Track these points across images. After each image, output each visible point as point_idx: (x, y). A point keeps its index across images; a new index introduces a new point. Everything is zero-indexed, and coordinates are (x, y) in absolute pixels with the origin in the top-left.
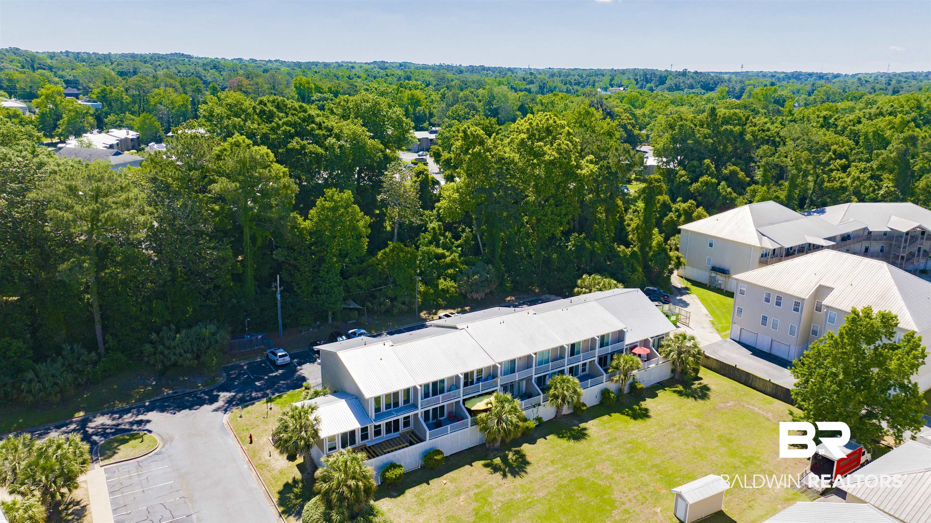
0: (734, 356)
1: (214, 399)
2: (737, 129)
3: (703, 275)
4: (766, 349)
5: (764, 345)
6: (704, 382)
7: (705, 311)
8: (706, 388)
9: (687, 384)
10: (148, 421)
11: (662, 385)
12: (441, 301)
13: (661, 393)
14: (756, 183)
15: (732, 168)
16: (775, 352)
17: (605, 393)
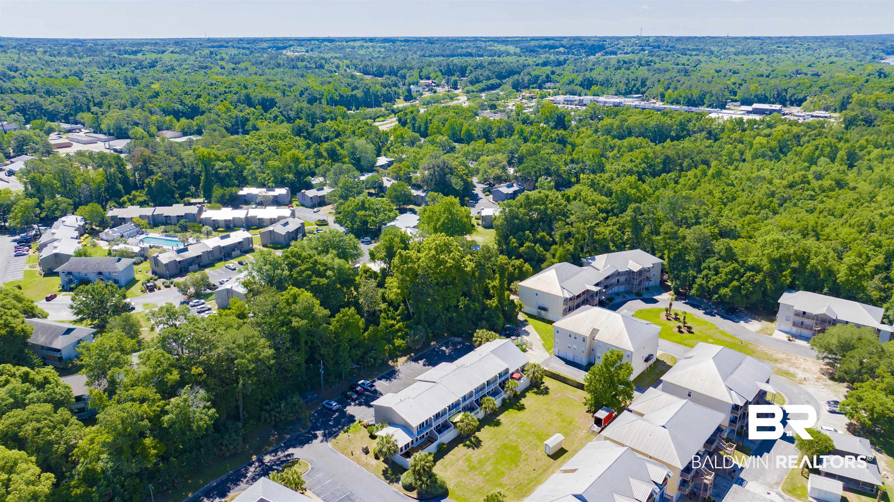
0: (557, 366)
1: (316, 437)
2: (542, 207)
3: (534, 311)
4: (571, 360)
5: (570, 358)
6: (546, 384)
7: (539, 337)
8: (547, 388)
9: (538, 388)
10: (293, 454)
11: (527, 390)
12: (398, 353)
13: (527, 394)
14: (556, 243)
15: (541, 234)
16: (576, 361)
17: (504, 400)
